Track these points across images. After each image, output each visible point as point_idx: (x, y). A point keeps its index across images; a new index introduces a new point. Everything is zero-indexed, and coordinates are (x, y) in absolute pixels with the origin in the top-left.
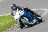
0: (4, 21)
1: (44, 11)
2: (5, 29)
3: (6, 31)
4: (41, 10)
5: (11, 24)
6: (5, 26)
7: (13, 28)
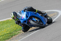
0: (6, 27)
1: (58, 13)
2: (9, 37)
3: (9, 40)
4: (54, 12)
5: (16, 31)
6: (7, 34)
7: (18, 35)
